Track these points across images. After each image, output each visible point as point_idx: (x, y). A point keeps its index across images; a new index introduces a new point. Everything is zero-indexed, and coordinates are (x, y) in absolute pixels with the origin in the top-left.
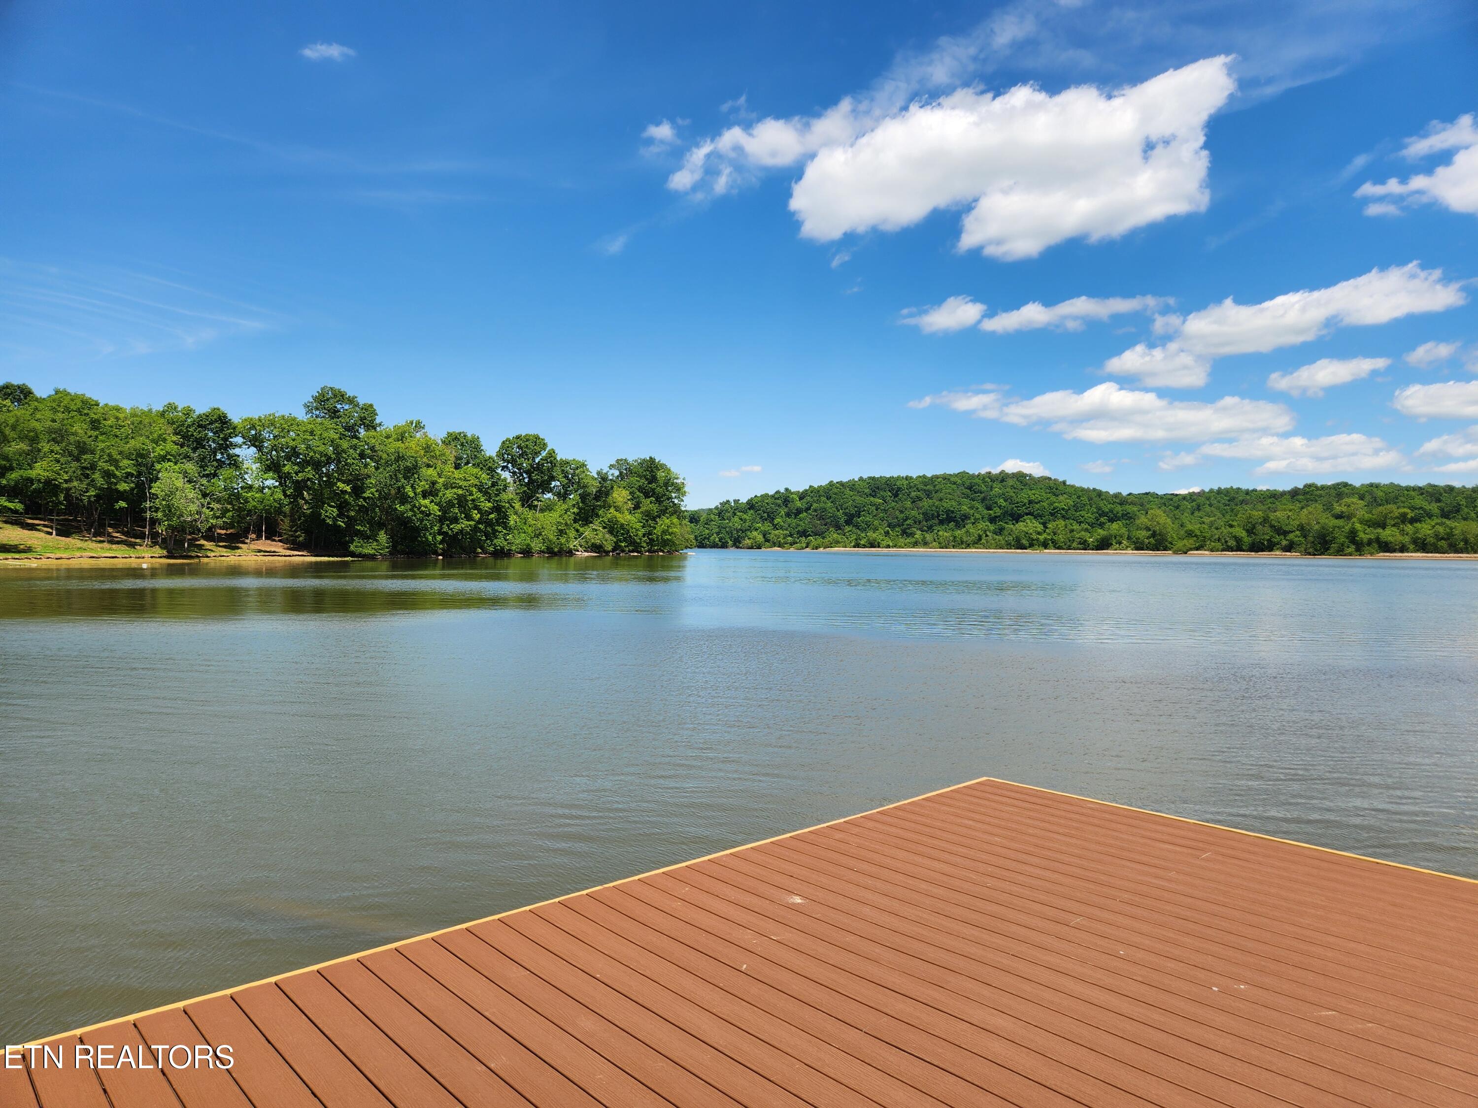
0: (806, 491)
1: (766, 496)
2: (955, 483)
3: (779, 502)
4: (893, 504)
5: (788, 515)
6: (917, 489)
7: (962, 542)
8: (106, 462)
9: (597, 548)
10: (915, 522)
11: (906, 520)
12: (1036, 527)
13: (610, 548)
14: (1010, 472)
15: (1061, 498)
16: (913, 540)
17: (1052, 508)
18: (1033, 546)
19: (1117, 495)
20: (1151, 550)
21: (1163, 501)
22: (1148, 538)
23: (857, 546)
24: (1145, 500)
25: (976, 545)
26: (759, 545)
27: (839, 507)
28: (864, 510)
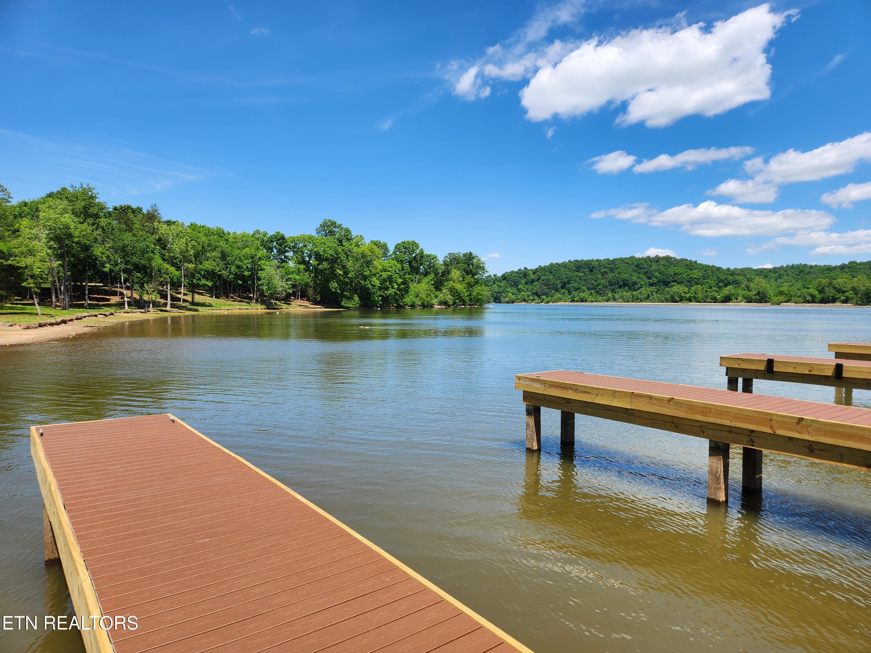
0: (537, 269)
1: (513, 272)
2: (628, 263)
3: (521, 275)
4: (590, 276)
5: (526, 283)
6: (605, 267)
7: (637, 299)
8: (239, 261)
9: (445, 303)
10: (604, 287)
11: (598, 286)
12: (684, 289)
13: (452, 303)
14: (662, 256)
15: (694, 271)
16: (607, 297)
17: (689, 277)
18: (682, 300)
19: (728, 269)
20: (756, 303)
21: (757, 273)
22: (755, 295)
23: (573, 301)
24: (746, 272)
25: (646, 301)
26: (513, 301)
27: (557, 278)
28: (572, 280)
